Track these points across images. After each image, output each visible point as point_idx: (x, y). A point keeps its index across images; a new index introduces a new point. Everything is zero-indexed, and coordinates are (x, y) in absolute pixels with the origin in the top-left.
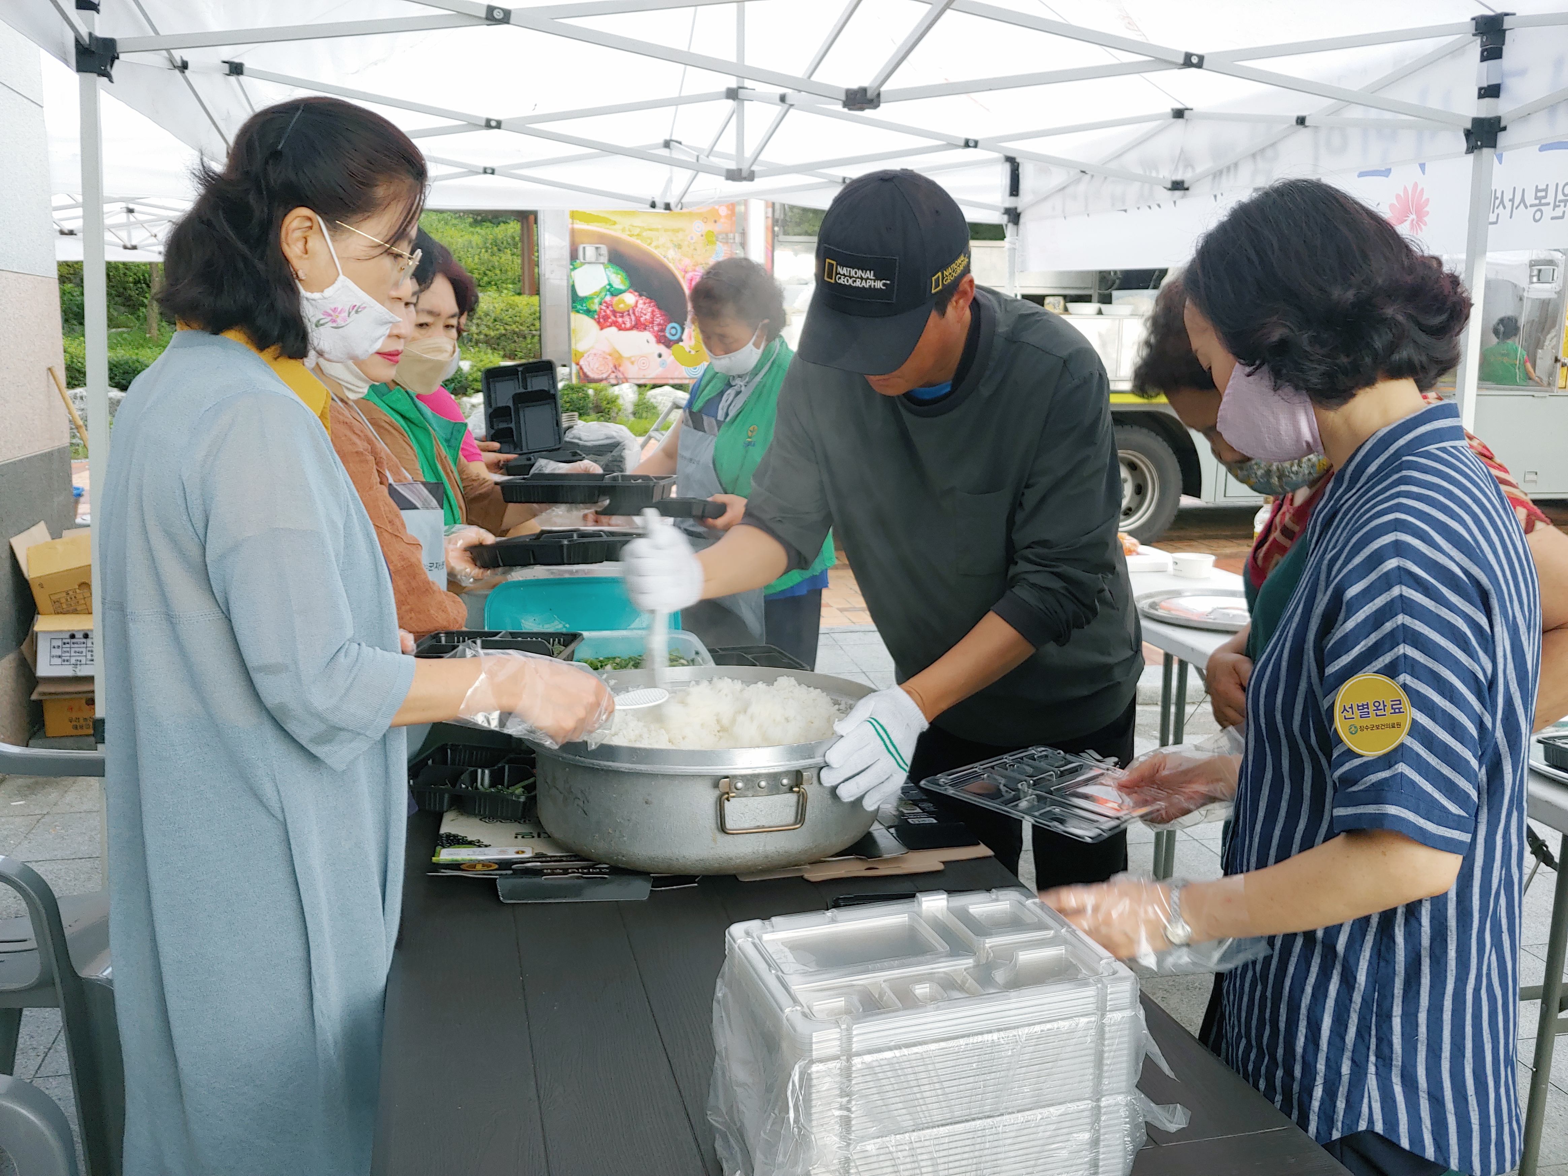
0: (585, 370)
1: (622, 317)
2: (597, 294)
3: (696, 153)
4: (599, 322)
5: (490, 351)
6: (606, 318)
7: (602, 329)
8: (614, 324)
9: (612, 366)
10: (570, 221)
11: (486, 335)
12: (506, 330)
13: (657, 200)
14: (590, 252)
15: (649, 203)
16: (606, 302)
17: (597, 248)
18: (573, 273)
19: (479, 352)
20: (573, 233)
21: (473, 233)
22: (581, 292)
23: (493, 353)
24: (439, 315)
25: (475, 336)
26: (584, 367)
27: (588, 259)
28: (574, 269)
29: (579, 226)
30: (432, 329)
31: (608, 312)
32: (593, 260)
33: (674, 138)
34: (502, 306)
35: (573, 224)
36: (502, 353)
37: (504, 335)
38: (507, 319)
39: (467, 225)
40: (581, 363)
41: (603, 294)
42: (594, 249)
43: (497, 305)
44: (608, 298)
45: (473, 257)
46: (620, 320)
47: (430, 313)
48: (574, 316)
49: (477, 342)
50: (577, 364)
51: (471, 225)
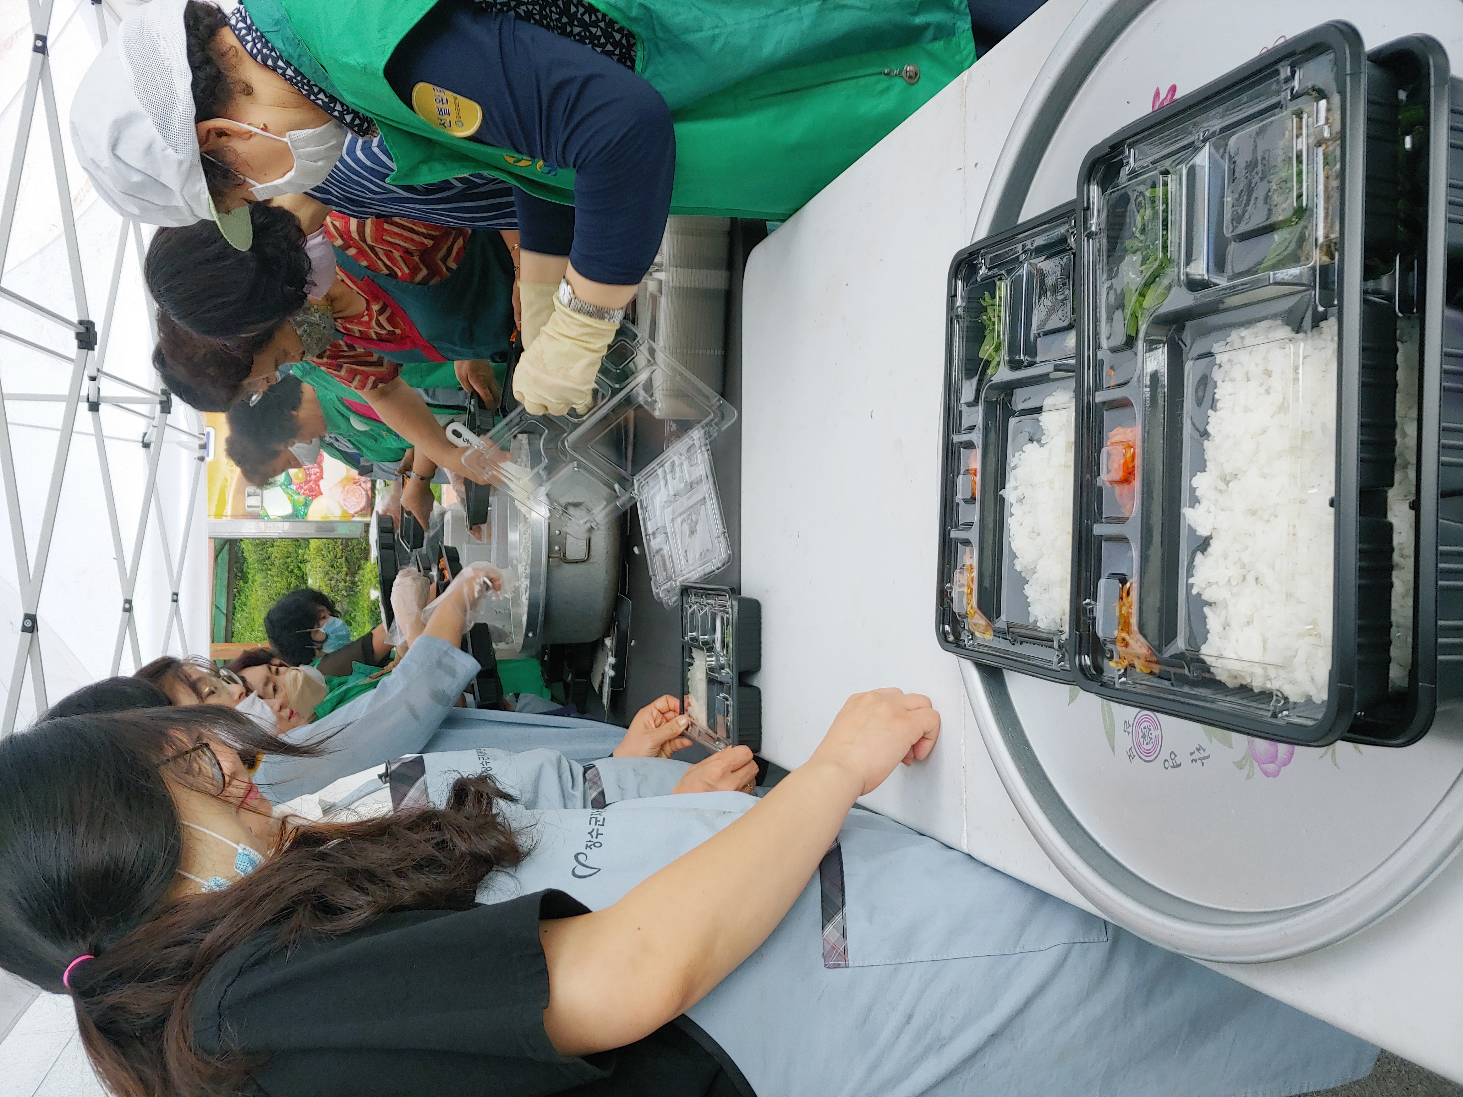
0: (359, 509)
1: (310, 475)
2: (290, 497)
3: (151, 428)
4: (316, 496)
5: (361, 572)
6: (311, 490)
7: (321, 494)
8: (317, 482)
9: (355, 486)
10: (224, 518)
11: (347, 575)
12: (342, 556)
13: (197, 455)
14: (253, 501)
15: (199, 462)
16: (297, 489)
17: (249, 496)
18: (271, 517)
19: (361, 581)
20: (235, 516)
21: (254, 581)
22: (288, 510)
23: (363, 569)
24: (268, 678)
25: (347, 584)
26: (356, 510)
27: (259, 504)
28: (268, 516)
29: (228, 510)
30: (279, 684)
31: (306, 487)
32: (259, 499)
33: (141, 439)
34: (319, 560)
35: (227, 516)
36: (363, 562)
37: (346, 559)
38: (331, 556)
39: (246, 585)
40: (352, 512)
41: (289, 491)
42: (249, 498)
43: (318, 564)
44: (293, 487)
45: (276, 582)
46: (313, 477)
47: (266, 684)
48: (310, 518)
49: (354, 583)
50: (353, 516)
51: (246, 582)
